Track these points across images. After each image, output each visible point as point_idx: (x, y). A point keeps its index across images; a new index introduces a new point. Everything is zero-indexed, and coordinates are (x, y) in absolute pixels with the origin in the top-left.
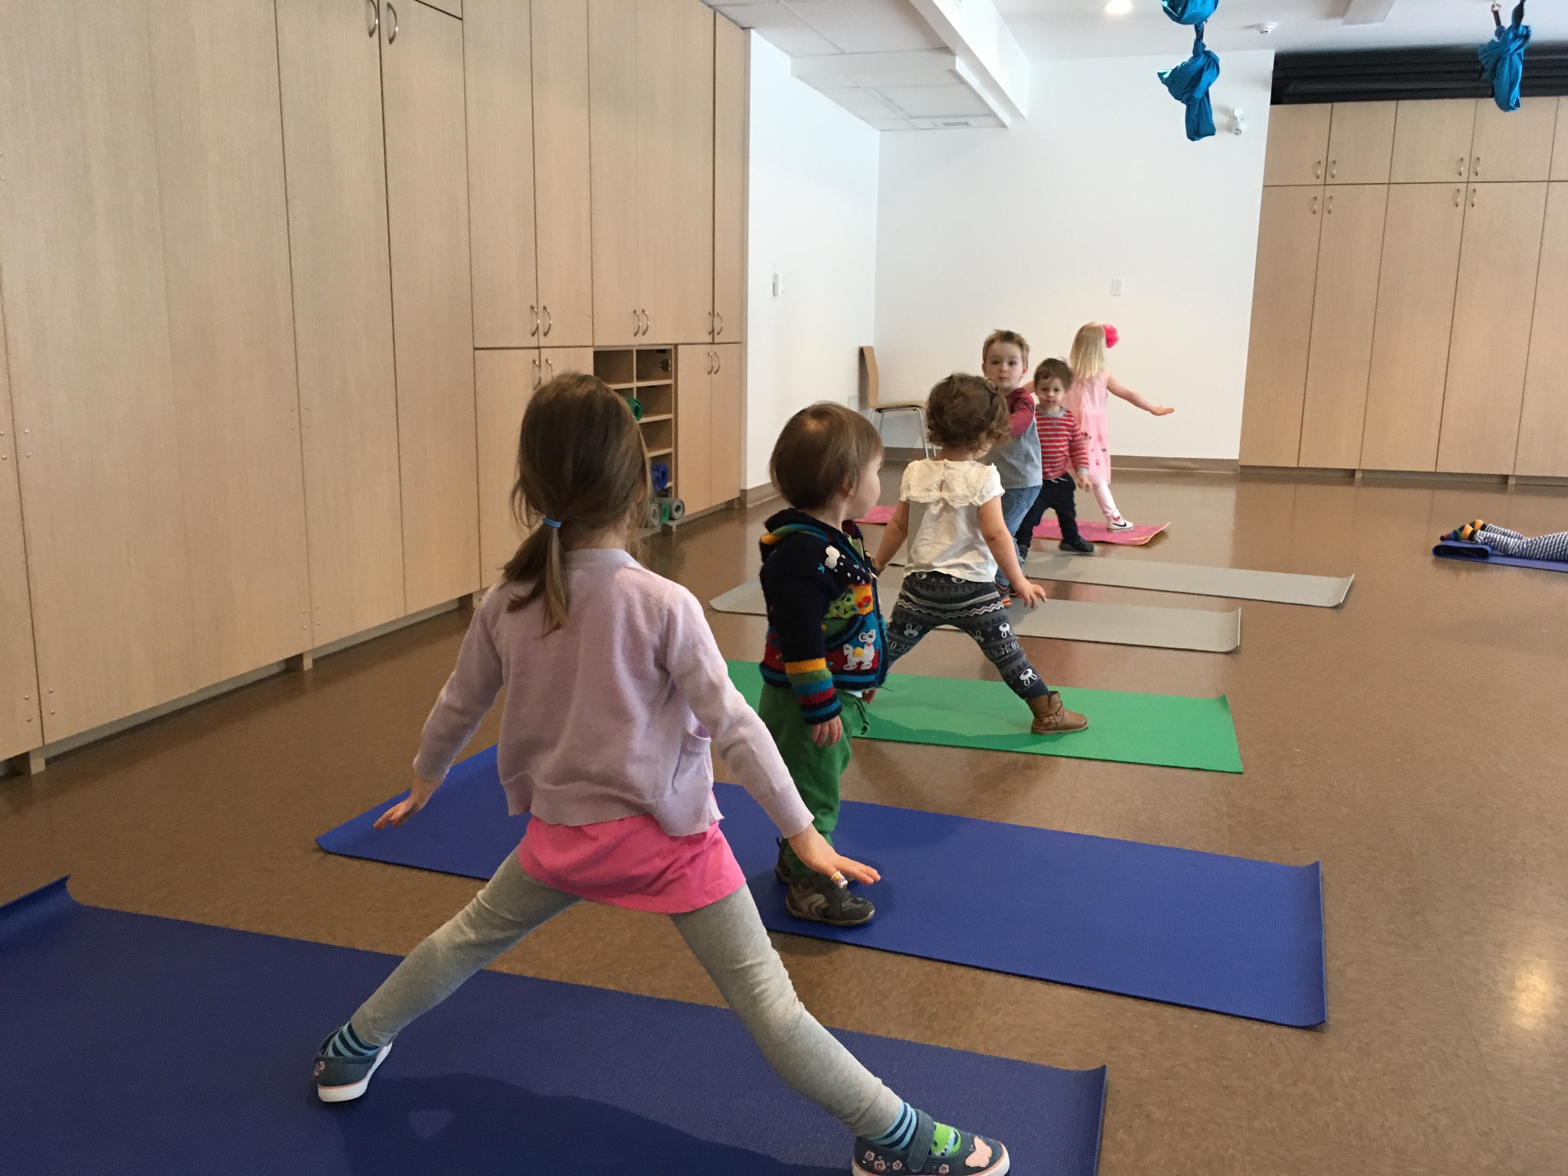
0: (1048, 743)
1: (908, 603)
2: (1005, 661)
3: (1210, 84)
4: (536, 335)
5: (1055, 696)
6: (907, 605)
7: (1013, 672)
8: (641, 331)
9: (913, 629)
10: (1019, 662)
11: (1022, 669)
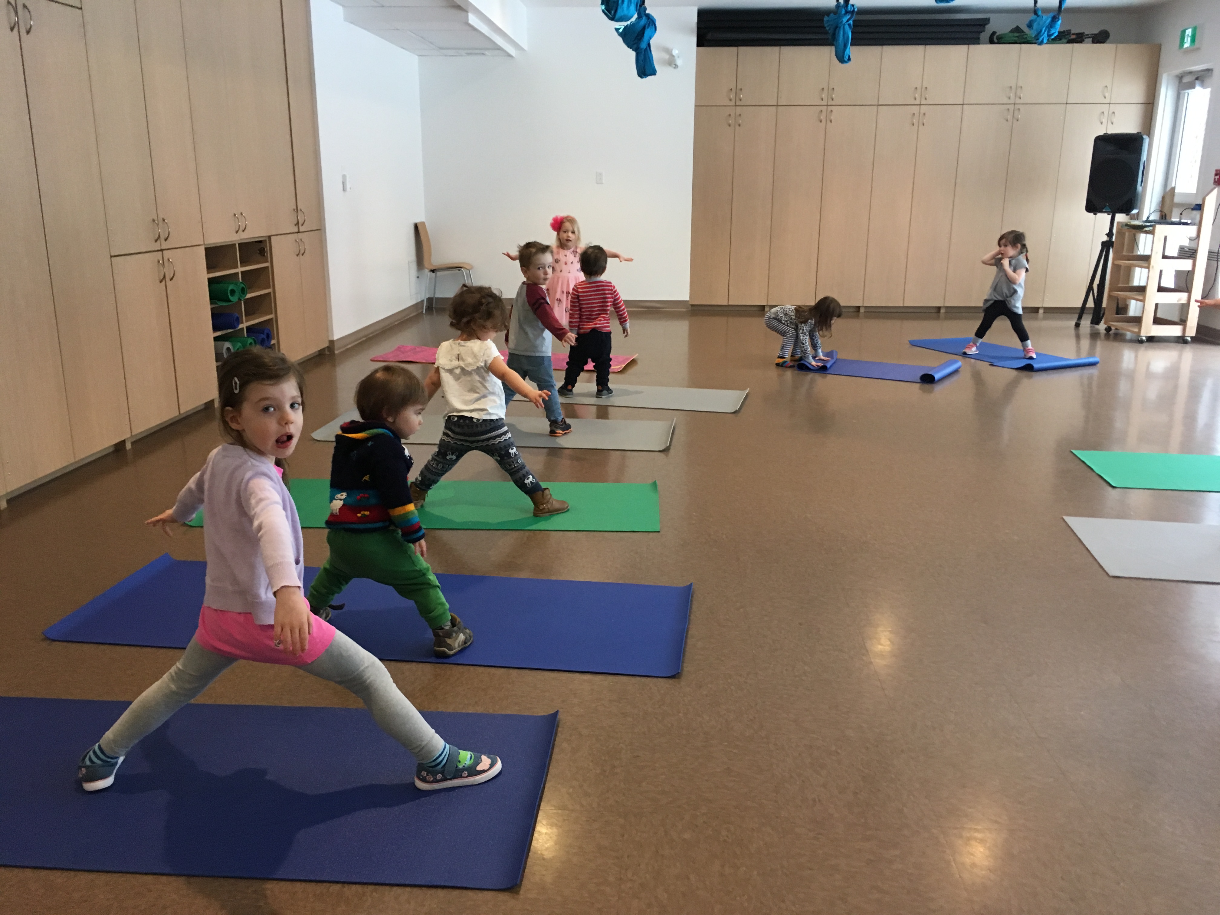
0: (543, 522)
1: (448, 438)
2: (514, 471)
3: (650, 38)
4: (158, 242)
5: (547, 492)
6: (447, 439)
7: (520, 478)
8: (241, 229)
9: (452, 455)
10: (523, 472)
11: (525, 476)
